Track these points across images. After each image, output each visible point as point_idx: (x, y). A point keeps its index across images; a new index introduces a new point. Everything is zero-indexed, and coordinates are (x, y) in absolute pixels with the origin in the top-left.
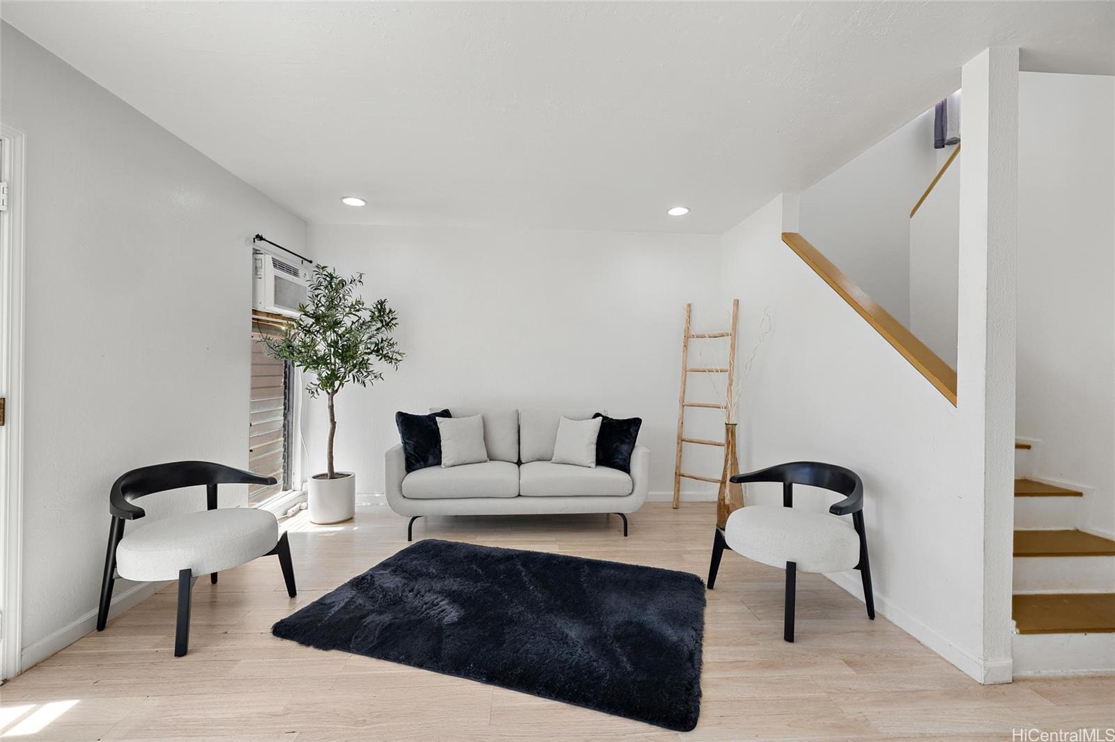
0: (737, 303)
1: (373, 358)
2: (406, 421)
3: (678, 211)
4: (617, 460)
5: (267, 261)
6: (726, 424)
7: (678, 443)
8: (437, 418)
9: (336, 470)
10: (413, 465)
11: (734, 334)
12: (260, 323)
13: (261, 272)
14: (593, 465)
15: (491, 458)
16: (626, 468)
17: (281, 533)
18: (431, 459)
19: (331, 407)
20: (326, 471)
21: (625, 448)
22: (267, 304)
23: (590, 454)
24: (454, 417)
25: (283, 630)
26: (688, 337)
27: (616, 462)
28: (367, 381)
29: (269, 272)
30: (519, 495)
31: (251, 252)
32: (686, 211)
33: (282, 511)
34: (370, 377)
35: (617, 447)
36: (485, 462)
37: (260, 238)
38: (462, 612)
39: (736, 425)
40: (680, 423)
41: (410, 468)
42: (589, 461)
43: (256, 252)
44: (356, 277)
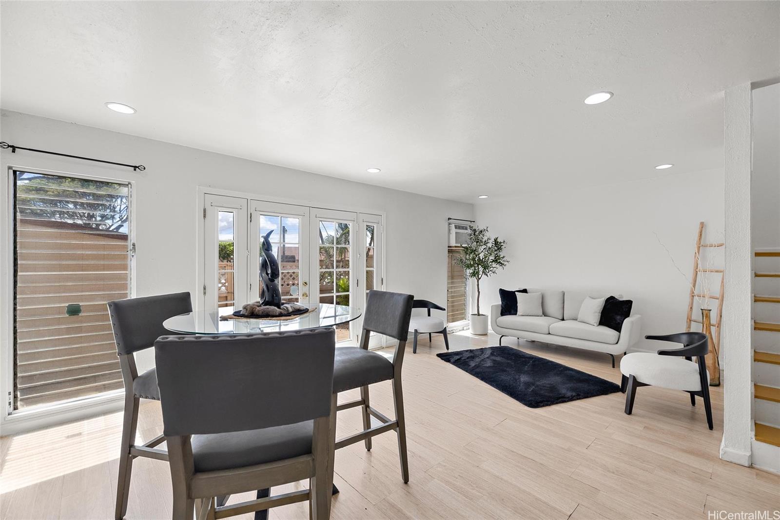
1: (494, 265)
2: (503, 293)
3: (664, 167)
5: (453, 226)
6: (702, 309)
7: (687, 322)
8: (516, 293)
9: (480, 313)
10: (504, 313)
12: (451, 251)
13: (451, 232)
14: (595, 324)
15: (545, 314)
16: (618, 328)
17: (445, 327)
18: (512, 312)
19: (478, 285)
20: (476, 313)
22: (453, 243)
23: (597, 317)
24: (530, 293)
25: (439, 355)
26: (700, 246)
28: (488, 274)
29: (454, 231)
30: (549, 334)
31: (447, 224)
32: (670, 166)
33: (462, 327)
34: (490, 273)
35: (615, 316)
36: (541, 316)
37: (449, 219)
38: (492, 365)
40: (690, 307)
42: (594, 322)
43: (450, 224)
44: (486, 228)
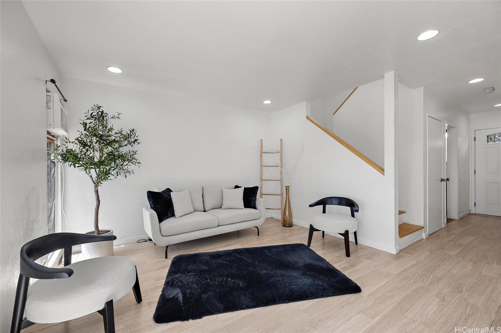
0: (281, 140)
2: (152, 195)
3: (267, 102)
4: (252, 205)
6: (286, 186)
7: (261, 196)
8: (171, 193)
10: (163, 218)
11: (281, 152)
14: (244, 208)
15: (194, 210)
16: (255, 207)
18: (170, 214)
21: (254, 199)
23: (241, 203)
26: (262, 153)
27: (252, 206)
32: (270, 102)
35: (252, 199)
36: (193, 212)
39: (289, 187)
40: (261, 187)
41: (161, 220)
42: (242, 206)
44: (116, 115)
